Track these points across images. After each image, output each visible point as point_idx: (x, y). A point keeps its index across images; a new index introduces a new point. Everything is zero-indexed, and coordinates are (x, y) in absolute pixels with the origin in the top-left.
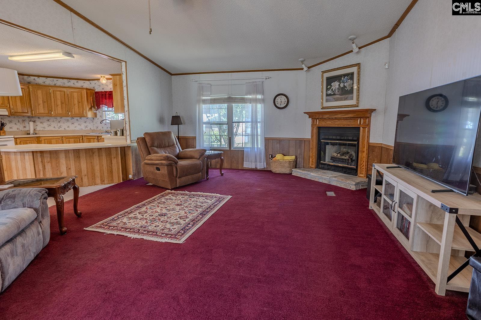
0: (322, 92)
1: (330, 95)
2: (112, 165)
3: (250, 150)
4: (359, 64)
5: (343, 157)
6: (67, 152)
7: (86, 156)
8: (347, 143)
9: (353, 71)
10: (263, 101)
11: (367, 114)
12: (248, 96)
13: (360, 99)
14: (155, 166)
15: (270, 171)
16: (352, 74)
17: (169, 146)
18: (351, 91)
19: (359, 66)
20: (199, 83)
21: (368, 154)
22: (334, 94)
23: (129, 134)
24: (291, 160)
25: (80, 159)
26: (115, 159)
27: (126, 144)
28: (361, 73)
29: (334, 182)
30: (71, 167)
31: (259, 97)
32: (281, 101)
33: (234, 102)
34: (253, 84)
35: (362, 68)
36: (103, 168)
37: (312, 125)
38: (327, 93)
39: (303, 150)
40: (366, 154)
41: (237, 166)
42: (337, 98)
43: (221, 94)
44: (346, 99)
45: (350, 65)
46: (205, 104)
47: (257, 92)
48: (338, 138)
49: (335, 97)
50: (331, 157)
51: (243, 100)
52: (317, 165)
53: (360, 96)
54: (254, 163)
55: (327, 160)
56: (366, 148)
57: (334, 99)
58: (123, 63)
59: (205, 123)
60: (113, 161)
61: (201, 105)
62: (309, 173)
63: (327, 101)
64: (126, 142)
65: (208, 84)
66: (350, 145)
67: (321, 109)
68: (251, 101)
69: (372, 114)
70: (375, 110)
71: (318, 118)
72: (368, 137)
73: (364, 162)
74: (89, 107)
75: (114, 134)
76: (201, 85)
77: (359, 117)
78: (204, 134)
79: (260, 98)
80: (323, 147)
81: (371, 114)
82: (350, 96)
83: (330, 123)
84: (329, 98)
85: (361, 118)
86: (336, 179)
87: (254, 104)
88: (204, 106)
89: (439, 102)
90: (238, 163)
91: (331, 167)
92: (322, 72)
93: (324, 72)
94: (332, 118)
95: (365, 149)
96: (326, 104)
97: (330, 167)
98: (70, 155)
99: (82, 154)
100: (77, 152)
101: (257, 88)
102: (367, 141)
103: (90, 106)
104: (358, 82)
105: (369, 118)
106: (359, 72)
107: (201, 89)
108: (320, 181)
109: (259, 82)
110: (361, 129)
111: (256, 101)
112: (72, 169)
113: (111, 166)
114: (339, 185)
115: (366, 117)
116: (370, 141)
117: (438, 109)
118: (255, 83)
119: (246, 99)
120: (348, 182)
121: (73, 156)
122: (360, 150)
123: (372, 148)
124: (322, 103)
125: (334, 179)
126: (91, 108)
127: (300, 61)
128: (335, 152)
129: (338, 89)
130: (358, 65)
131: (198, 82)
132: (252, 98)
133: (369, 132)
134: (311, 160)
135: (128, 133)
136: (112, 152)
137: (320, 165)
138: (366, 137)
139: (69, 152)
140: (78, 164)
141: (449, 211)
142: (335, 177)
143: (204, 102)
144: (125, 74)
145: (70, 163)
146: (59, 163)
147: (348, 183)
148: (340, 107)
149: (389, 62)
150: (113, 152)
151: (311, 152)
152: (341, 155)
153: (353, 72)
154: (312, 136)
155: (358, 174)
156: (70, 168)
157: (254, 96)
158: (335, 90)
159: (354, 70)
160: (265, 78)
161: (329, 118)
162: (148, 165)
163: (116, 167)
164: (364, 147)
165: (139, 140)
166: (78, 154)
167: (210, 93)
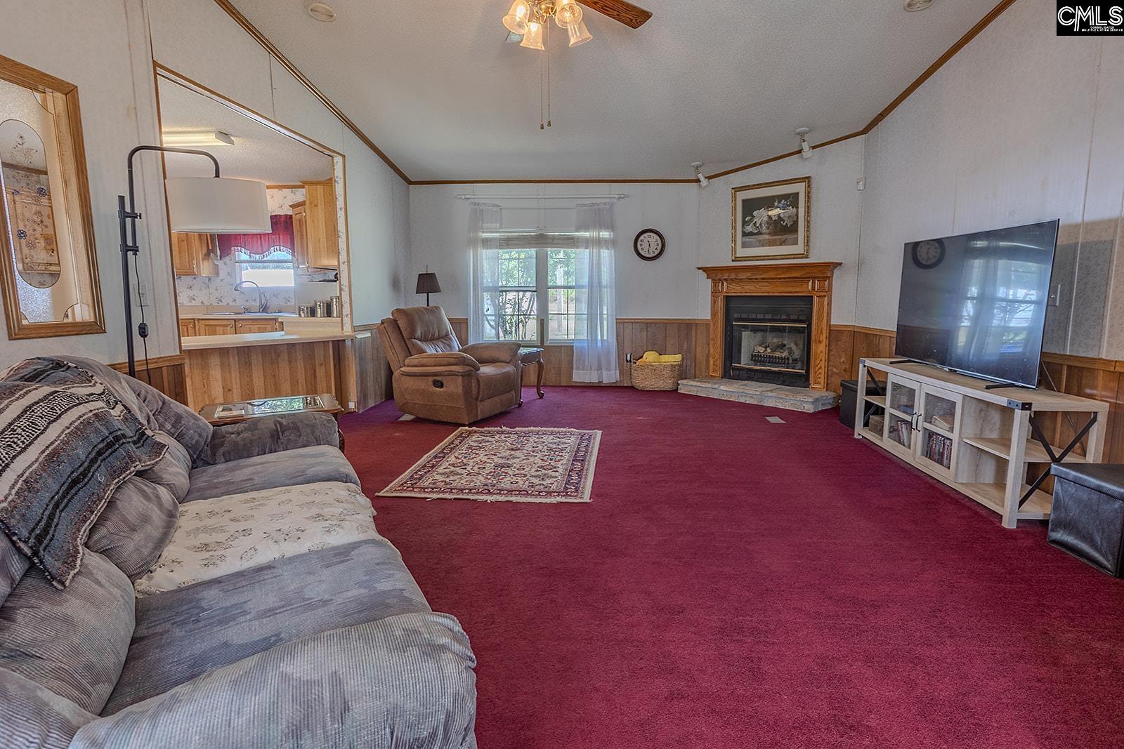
0: (734, 228)
1: (751, 234)
2: (315, 381)
3: (586, 344)
4: (809, 177)
5: (777, 354)
6: (223, 352)
7: (263, 362)
8: (786, 326)
9: (796, 191)
10: (612, 243)
11: (825, 271)
12: (583, 233)
13: (811, 244)
14: (431, 379)
15: (632, 388)
16: (796, 196)
17: (439, 338)
18: (793, 229)
19: (809, 182)
20: (475, 204)
21: (829, 346)
22: (759, 233)
23: (349, 313)
24: (675, 363)
25: (252, 370)
26: (323, 367)
27: (341, 334)
28: (813, 196)
29: (770, 401)
30: (232, 386)
31: (605, 234)
32: (650, 244)
33: (552, 244)
34: (593, 208)
35: (814, 185)
36: (298, 388)
37: (712, 292)
38: (745, 230)
39: (694, 343)
40: (824, 345)
41: (558, 378)
42: (764, 240)
43: (522, 228)
44: (783, 243)
45: (792, 180)
46: (487, 249)
47: (602, 225)
48: (769, 316)
49: (760, 237)
50: (752, 355)
51: (571, 242)
52: (725, 372)
53: (812, 238)
54: (596, 372)
55: (745, 362)
56: (824, 334)
57: (760, 241)
58: (338, 160)
59: (488, 289)
60: (317, 371)
61: (479, 250)
62: (716, 386)
63: (744, 245)
64: (343, 329)
65: (494, 205)
66: (792, 330)
67: (733, 261)
68: (587, 243)
69: (835, 271)
70: (840, 264)
71: (725, 279)
72: (829, 314)
73: (821, 360)
74: (204, 253)
75: (307, 313)
76: (477, 207)
77: (811, 278)
78: (486, 313)
79: (608, 236)
80: (736, 334)
81: (833, 272)
82: (792, 236)
83: (753, 288)
84: (748, 240)
85: (814, 278)
86: (774, 394)
87: (594, 250)
88: (486, 254)
89: (930, 251)
90: (560, 374)
91: (755, 375)
92: (733, 189)
93: (737, 190)
94: (756, 279)
95: (824, 337)
96: (741, 252)
97: (753, 373)
98: (231, 359)
99: (255, 357)
100: (245, 352)
101: (600, 218)
102: (827, 322)
103: (205, 251)
104: (808, 211)
105: (830, 278)
106: (809, 192)
107: (478, 216)
108: (742, 400)
109: (605, 204)
110: (815, 299)
111: (599, 243)
112: (235, 391)
113: (313, 383)
114: (780, 406)
115: (824, 277)
116: (832, 320)
117: (929, 263)
118: (596, 207)
119: (578, 239)
120: (800, 397)
121: (237, 362)
122: (813, 338)
123: (835, 334)
124: (734, 250)
125: (770, 394)
126: (207, 255)
127: (694, 166)
128: (760, 346)
129: (767, 223)
130: (807, 180)
131: (469, 201)
132: (590, 237)
133: (829, 304)
134: (711, 362)
135: (346, 310)
136: (316, 352)
137: (731, 371)
138: (825, 314)
139: (228, 352)
140: (248, 379)
141: (1020, 408)
142: (771, 391)
143: (485, 243)
144: (341, 181)
145: (231, 377)
146: (208, 378)
147: (800, 400)
148: (771, 258)
149: (866, 179)
150: (319, 352)
151: (711, 346)
152: (773, 350)
153: (798, 193)
154: (714, 314)
155: (810, 384)
156: (230, 388)
157: (595, 234)
158: (761, 224)
159: (800, 188)
160: (617, 196)
161: (750, 279)
162: (413, 378)
163: (324, 384)
164: (822, 333)
165: (385, 324)
166: (247, 356)
167: (498, 225)
